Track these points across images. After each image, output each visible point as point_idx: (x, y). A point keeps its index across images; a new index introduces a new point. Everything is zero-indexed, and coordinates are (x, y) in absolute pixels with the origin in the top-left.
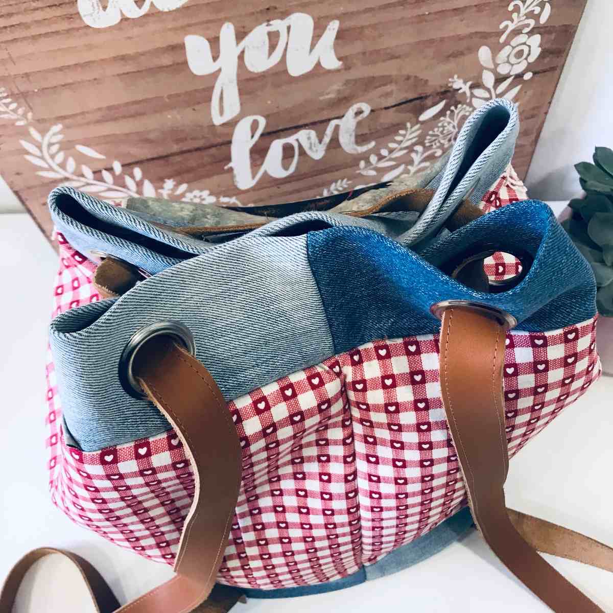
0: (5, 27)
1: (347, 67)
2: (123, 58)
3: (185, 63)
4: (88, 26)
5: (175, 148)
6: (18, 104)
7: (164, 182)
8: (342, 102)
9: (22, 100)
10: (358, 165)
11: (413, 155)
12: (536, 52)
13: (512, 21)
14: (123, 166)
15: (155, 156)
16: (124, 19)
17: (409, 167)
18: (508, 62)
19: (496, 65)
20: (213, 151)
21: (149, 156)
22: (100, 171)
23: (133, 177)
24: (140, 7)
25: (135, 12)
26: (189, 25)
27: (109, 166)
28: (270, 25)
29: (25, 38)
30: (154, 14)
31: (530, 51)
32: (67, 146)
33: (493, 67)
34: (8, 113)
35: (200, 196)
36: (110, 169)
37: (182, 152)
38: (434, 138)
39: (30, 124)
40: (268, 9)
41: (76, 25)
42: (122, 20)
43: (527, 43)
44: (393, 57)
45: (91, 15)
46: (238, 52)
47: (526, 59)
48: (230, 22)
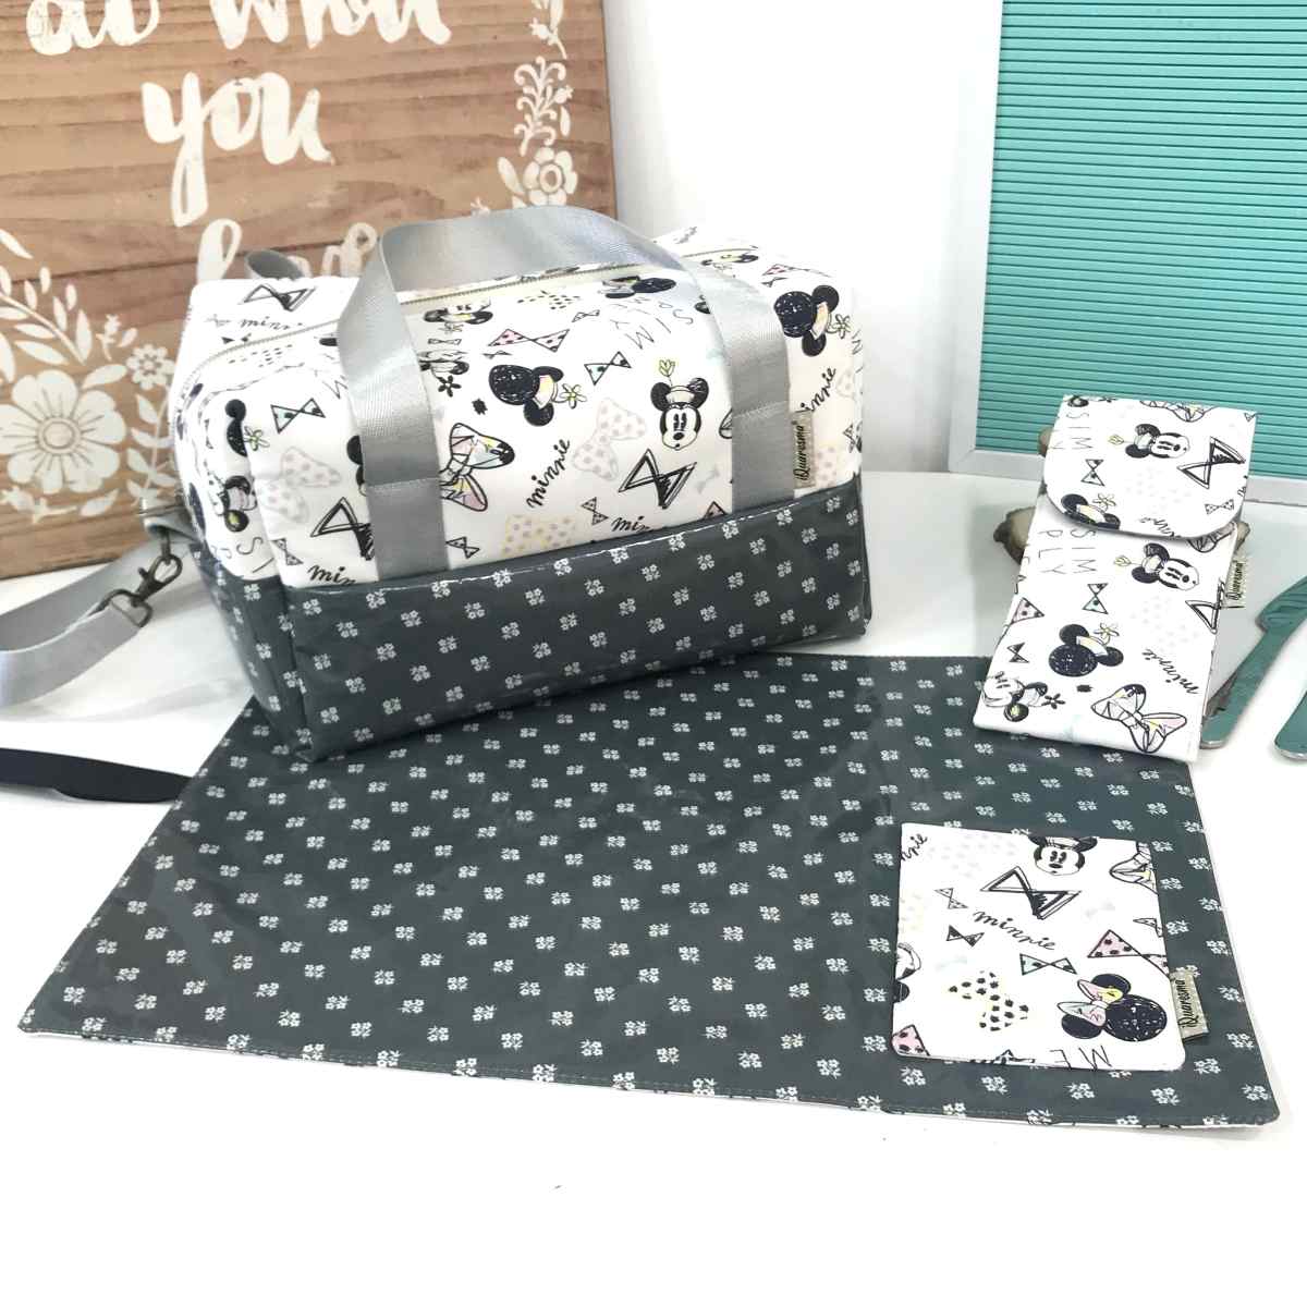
1: (338, 163)
2: (70, 101)
3: (142, 121)
4: (34, 51)
5: (124, 258)
7: (107, 320)
8: (340, 216)
12: (572, 181)
13: (528, 126)
14: (54, 277)
15: (97, 268)
16: (76, 48)
18: (540, 188)
19: (527, 191)
20: (173, 272)
21: (90, 268)
22: (22, 282)
23: (64, 301)
24: (94, 35)
25: (88, 42)
26: (148, 69)
27: (34, 277)
28: (241, 84)
30: (108, 47)
31: (563, 175)
33: (521, 192)
35: (155, 357)
36: (35, 281)
37: (133, 268)
40: (236, 62)
41: (20, 46)
42: (72, 49)
43: (557, 161)
44: (392, 155)
45: (40, 36)
46: (203, 118)
47: (562, 187)
48: (194, 72)
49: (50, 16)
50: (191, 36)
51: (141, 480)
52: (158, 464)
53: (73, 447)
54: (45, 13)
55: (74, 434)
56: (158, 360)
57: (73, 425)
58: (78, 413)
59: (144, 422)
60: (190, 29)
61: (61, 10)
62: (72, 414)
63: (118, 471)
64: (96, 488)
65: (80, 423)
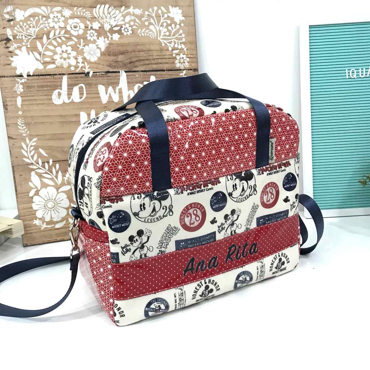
0: (31, 100)
2: (61, 116)
3: (79, 121)
4: (54, 103)
6: (26, 127)
7: (66, 173)
9: (28, 125)
14: (53, 161)
16: (64, 103)
21: (63, 159)
22: (45, 162)
23: (55, 168)
24: (69, 100)
25: (67, 101)
26: (82, 108)
27: (48, 161)
29: (35, 104)
30: (73, 102)
32: (36, 148)
34: (22, 130)
39: (27, 136)
40: (105, 107)
41: (50, 102)
42: (63, 103)
45: (55, 100)
48: (94, 109)
49: (58, 95)
50: (93, 100)
53: (55, 208)
54: (57, 94)
55: (55, 204)
57: (55, 202)
60: (93, 98)
61: (61, 93)
62: (55, 199)
63: (66, 215)
64: (60, 220)
65: (57, 201)
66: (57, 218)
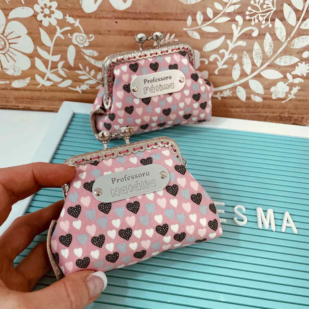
10: (186, 20)
11: (234, 26)
17: (228, 41)
35: (50, 7)
38: (254, 11)
51: (43, 75)
52: (52, 68)
53: (6, 50)
55: (5, 44)
56: (51, 9)
57: (4, 39)
58: (7, 32)
59: (44, 45)
62: (4, 32)
63: (30, 68)
64: (19, 74)
65: (8, 38)
66: (13, 71)
